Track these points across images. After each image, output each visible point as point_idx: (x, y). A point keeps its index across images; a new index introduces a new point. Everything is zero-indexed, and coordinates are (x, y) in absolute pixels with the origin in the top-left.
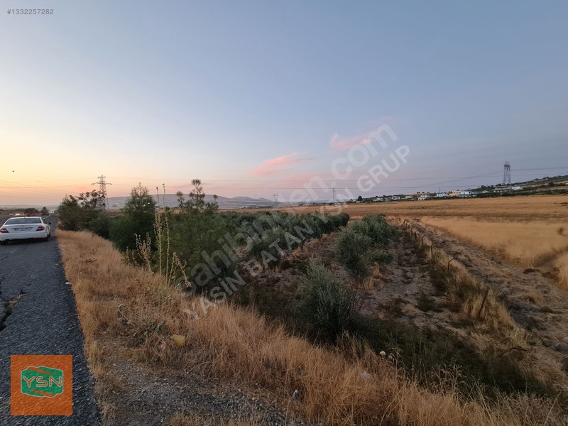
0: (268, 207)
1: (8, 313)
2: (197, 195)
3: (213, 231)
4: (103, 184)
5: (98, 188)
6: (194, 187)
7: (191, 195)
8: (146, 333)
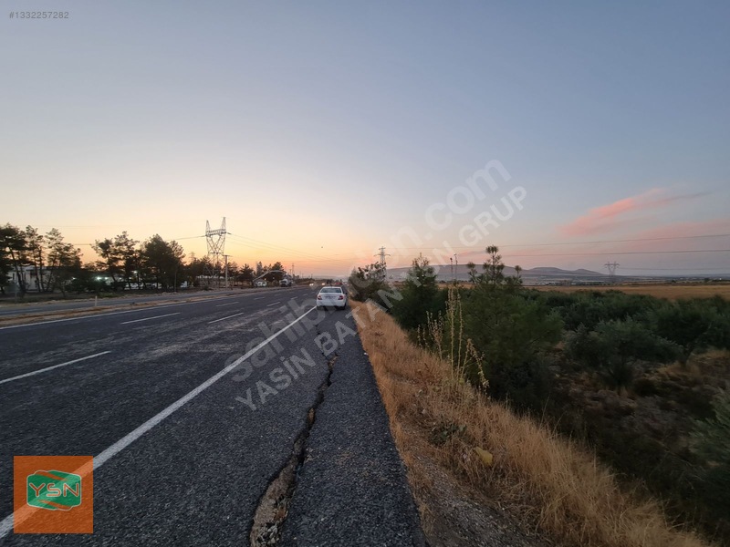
0: (595, 284)
1: (331, 372)
2: (493, 267)
3: (518, 315)
4: (382, 254)
5: (378, 260)
6: (489, 256)
7: (486, 266)
8: (446, 433)
